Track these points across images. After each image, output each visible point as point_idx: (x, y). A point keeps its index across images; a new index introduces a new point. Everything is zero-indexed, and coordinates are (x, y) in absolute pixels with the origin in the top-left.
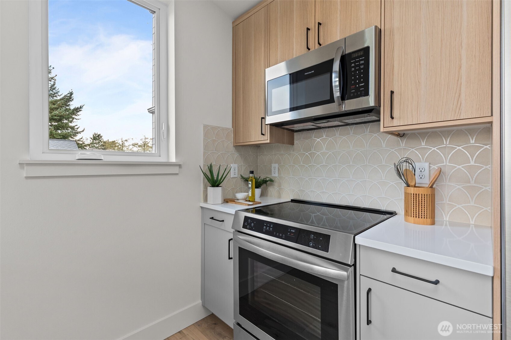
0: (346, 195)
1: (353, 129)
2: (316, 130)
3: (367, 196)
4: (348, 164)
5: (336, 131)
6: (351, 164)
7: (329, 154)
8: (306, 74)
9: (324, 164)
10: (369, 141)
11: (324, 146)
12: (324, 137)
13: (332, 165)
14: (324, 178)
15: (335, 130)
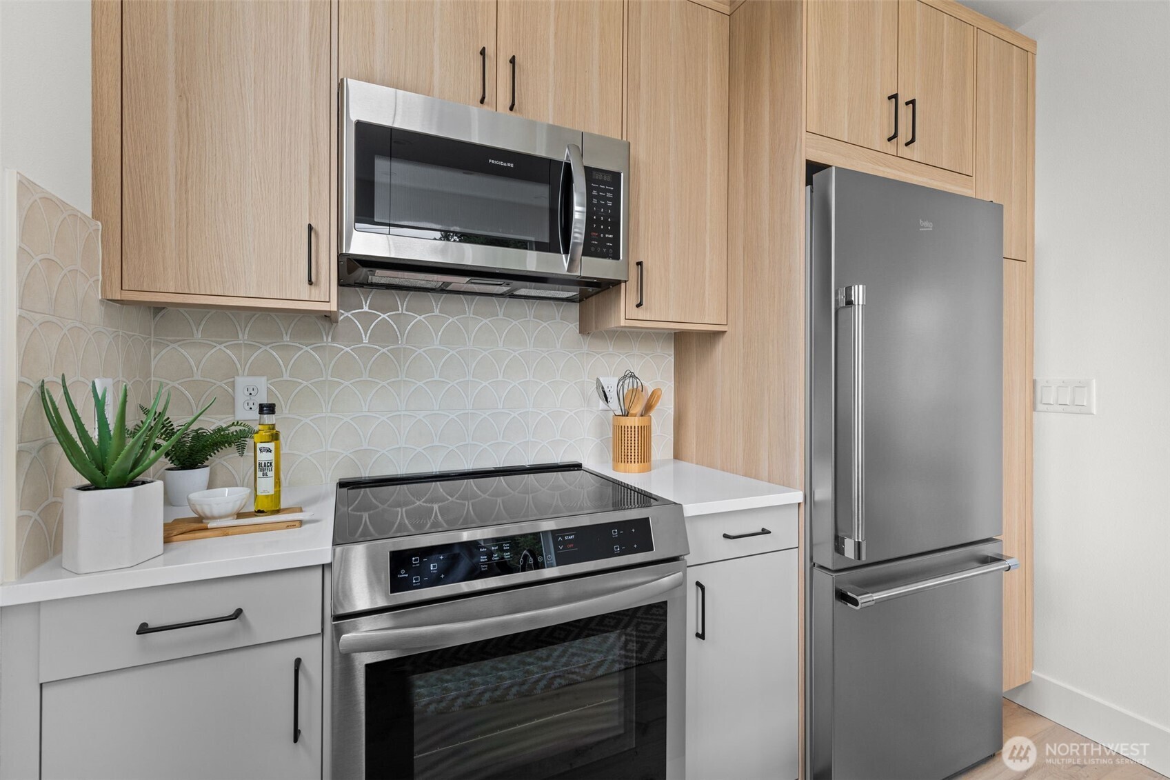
0: (488, 446)
1: (504, 306)
2: (412, 293)
3: (531, 441)
4: (495, 380)
5: (468, 304)
6: (500, 378)
7: (449, 355)
8: (493, 162)
9: (437, 378)
10: (535, 335)
11: (437, 335)
12: (437, 312)
13: (456, 382)
14: (437, 412)
15: (464, 300)
